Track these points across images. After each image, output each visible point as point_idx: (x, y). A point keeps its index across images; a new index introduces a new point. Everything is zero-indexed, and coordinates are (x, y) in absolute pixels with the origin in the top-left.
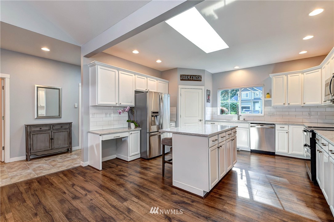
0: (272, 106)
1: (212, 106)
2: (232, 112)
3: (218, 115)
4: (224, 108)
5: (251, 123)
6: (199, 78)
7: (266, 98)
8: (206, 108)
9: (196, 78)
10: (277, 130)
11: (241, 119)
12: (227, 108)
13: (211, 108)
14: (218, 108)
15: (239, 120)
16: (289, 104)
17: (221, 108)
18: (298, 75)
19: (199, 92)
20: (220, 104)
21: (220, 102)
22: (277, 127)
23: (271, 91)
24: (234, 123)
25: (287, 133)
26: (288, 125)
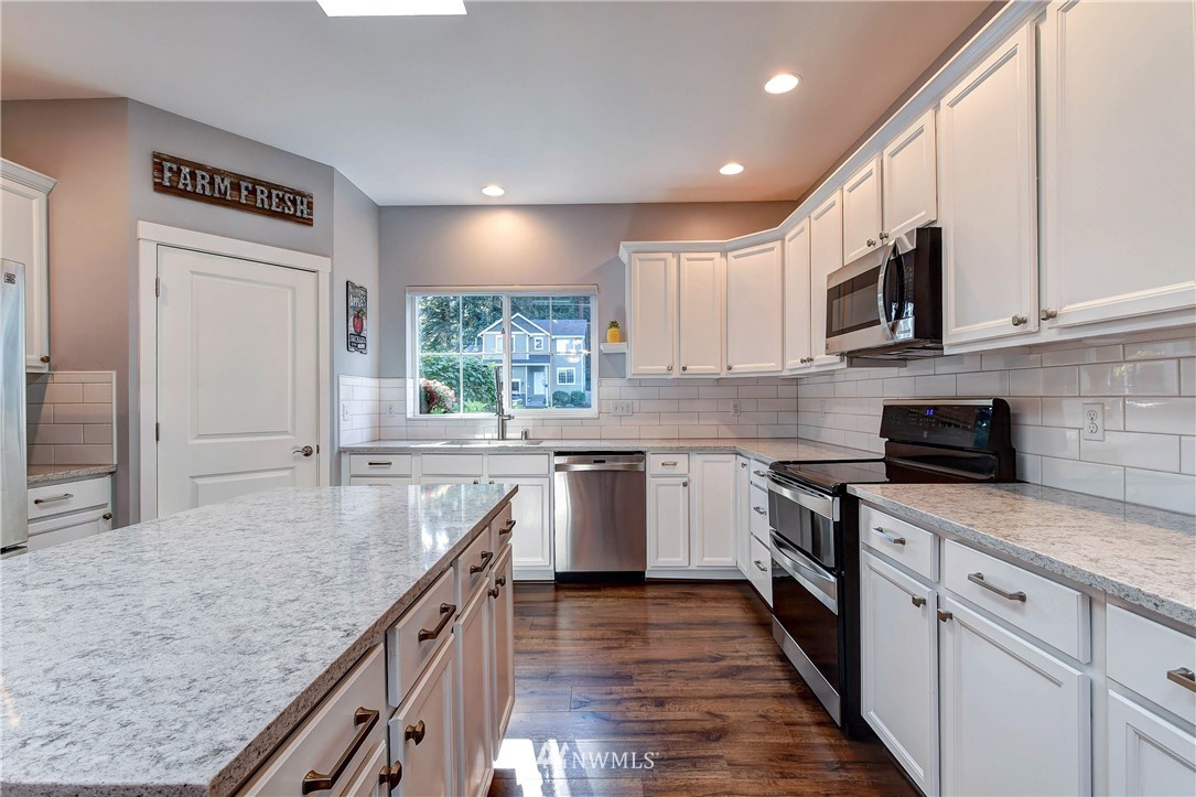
0: (628, 377)
1: (381, 373)
2: (470, 404)
3: (409, 415)
4: (438, 384)
5: (559, 454)
6: (294, 202)
7: (606, 341)
8: (345, 381)
9: (275, 200)
10: (653, 476)
11: (513, 432)
12: (450, 385)
13: (374, 382)
14: (410, 382)
15: (503, 439)
16: (684, 369)
17: (422, 381)
18: (712, 259)
19: (294, 289)
20: (419, 364)
21: (419, 354)
22: (653, 464)
23: (621, 312)
24: (485, 458)
25: (685, 485)
26: (687, 451)
